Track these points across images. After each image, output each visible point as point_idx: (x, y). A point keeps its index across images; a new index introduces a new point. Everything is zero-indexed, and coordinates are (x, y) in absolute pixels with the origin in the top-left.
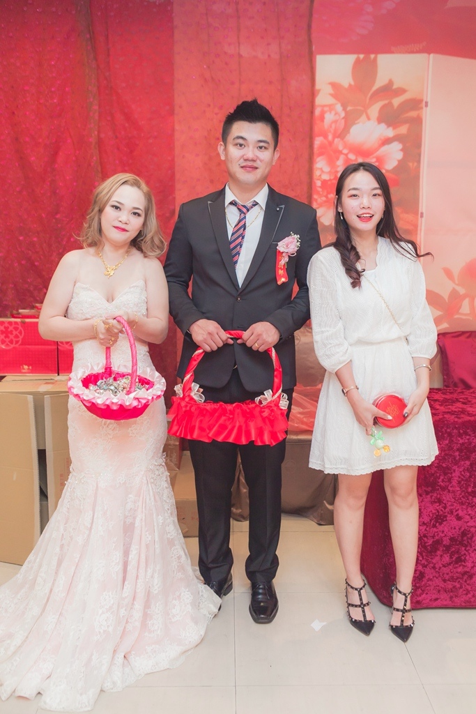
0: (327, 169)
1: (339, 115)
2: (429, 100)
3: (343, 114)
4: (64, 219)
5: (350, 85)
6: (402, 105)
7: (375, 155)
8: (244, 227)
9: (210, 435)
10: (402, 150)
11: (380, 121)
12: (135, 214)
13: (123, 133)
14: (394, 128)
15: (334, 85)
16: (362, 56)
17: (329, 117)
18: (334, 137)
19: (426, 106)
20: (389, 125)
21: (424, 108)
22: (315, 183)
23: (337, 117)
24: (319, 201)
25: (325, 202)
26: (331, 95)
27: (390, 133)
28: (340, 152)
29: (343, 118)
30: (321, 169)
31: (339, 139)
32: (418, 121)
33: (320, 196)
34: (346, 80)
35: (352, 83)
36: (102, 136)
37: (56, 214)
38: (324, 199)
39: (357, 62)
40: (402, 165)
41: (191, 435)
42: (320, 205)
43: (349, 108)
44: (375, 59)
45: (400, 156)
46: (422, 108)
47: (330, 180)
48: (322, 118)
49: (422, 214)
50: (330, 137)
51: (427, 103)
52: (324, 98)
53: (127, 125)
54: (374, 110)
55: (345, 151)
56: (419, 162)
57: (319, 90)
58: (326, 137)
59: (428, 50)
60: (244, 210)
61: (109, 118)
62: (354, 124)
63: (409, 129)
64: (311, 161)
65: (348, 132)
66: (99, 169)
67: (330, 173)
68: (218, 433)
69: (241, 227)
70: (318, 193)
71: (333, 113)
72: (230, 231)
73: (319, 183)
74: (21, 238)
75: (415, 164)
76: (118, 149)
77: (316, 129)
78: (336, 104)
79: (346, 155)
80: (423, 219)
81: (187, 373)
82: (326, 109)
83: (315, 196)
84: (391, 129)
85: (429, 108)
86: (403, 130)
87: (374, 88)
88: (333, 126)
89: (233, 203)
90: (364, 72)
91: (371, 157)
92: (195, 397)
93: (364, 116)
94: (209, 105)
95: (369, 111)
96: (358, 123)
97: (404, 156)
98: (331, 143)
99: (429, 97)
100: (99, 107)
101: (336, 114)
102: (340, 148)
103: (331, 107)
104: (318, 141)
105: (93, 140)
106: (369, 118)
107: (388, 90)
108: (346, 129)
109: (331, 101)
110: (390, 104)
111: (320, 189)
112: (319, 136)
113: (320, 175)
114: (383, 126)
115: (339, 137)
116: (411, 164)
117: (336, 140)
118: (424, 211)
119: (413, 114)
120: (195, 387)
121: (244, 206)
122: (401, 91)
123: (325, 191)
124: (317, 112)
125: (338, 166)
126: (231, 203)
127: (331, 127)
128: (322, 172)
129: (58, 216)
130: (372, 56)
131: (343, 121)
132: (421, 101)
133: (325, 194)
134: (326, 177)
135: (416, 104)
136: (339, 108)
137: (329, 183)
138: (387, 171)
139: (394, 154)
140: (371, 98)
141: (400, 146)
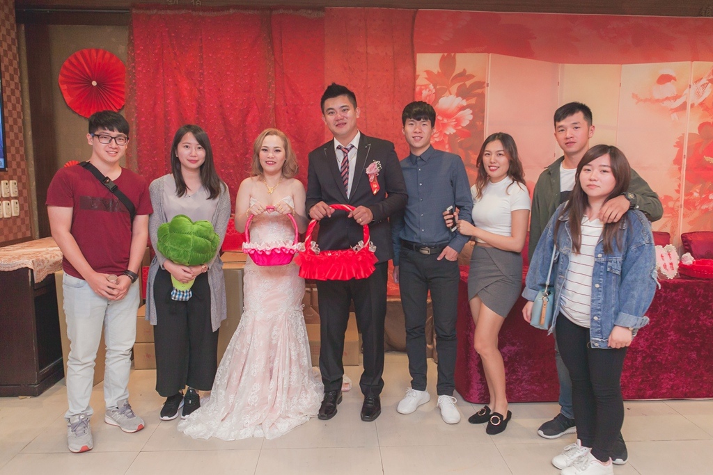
1: (432, 91)
2: (489, 82)
3: (434, 91)
5: (438, 72)
6: (472, 85)
7: (455, 117)
8: (347, 161)
9: (326, 276)
10: (472, 114)
11: (458, 95)
13: (291, 102)
14: (467, 100)
15: (428, 72)
16: (446, 54)
17: (425, 93)
19: (488, 86)
20: (463, 98)
23: (430, 93)
26: (426, 78)
27: (464, 103)
29: (434, 93)
32: (482, 97)
34: (436, 69)
35: (440, 71)
36: (277, 104)
39: (443, 57)
40: (472, 122)
41: (314, 277)
43: (438, 87)
44: (455, 56)
45: (471, 117)
46: (485, 87)
48: (420, 93)
51: (488, 84)
52: (421, 80)
53: (294, 97)
54: (454, 88)
56: (483, 121)
57: (419, 75)
59: (488, 51)
60: (347, 151)
61: (282, 93)
62: (441, 97)
63: (476, 101)
65: (438, 102)
68: (331, 275)
69: (346, 161)
71: (428, 90)
72: (340, 165)
74: (223, 170)
75: (481, 123)
76: (287, 112)
78: (430, 84)
81: (307, 236)
82: (423, 87)
84: (465, 100)
85: (489, 88)
86: (473, 101)
87: (454, 75)
88: (428, 98)
89: (339, 148)
90: (447, 64)
91: (453, 118)
92: (314, 250)
93: (448, 92)
95: (451, 89)
96: (444, 96)
97: (474, 118)
99: (489, 80)
100: (275, 86)
101: (430, 90)
103: (426, 87)
105: (271, 106)
106: (451, 94)
107: (463, 76)
108: (436, 101)
109: (426, 82)
110: (464, 84)
114: (460, 98)
116: (478, 123)
119: (479, 91)
120: (313, 244)
121: (346, 149)
122: (471, 76)
124: (417, 89)
126: (337, 148)
129: (247, 156)
130: (453, 54)
131: (434, 95)
132: (485, 82)
135: (482, 84)
136: (431, 87)
138: (462, 127)
139: (467, 116)
140: (452, 81)
141: (471, 111)
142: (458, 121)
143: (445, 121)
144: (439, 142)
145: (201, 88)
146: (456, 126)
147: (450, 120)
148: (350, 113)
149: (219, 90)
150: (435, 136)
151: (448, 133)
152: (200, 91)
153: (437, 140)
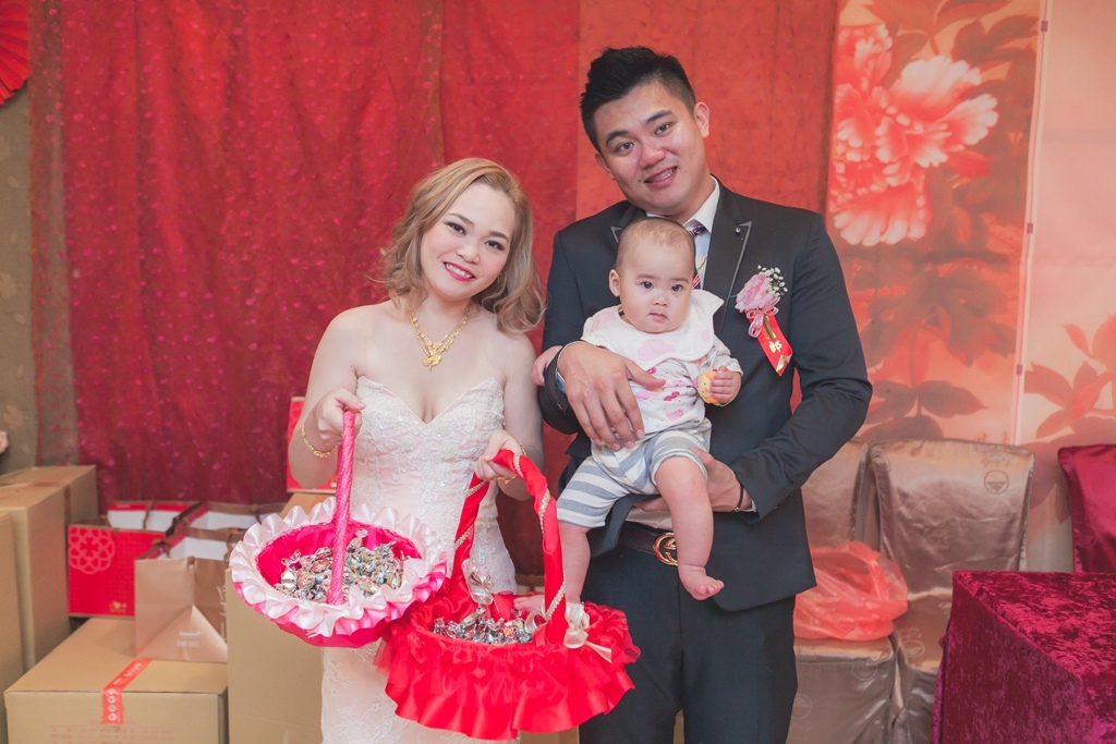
0: (856, 142)
1: (883, 45)
2: (1049, 19)
3: (889, 43)
4: (374, 228)
6: (995, 28)
7: (947, 117)
10: (995, 109)
11: (957, 55)
12: (492, 244)
13: (485, 73)
14: (982, 71)
17: (863, 48)
18: (872, 84)
19: (1044, 29)
20: (973, 64)
21: (1040, 33)
22: (834, 168)
23: (878, 49)
24: (841, 200)
25: (852, 202)
26: (869, 8)
27: (975, 77)
28: (883, 112)
29: (889, 50)
30: (846, 142)
31: (881, 88)
32: (1028, 58)
33: (843, 191)
36: (447, 78)
37: (361, 217)
38: (849, 196)
40: (995, 136)
42: (842, 208)
43: (901, 32)
45: (992, 119)
46: (1036, 33)
47: (862, 162)
48: (851, 50)
49: (1030, 226)
50: (865, 85)
51: (1045, 24)
52: (854, 13)
53: (493, 59)
54: (947, 36)
55: (892, 110)
56: (1027, 131)
58: (856, 83)
61: (460, 47)
62: (909, 60)
63: (1009, 71)
64: (827, 128)
65: (898, 75)
66: (440, 138)
67: (862, 150)
70: (838, 185)
71: (871, 40)
73: (840, 168)
74: (294, 261)
75: (1021, 135)
76: (475, 102)
77: (839, 69)
78: (879, 24)
79: (893, 117)
80: (1033, 236)
82: (858, 33)
83: (833, 192)
84: (976, 70)
85: (1047, 34)
86: (1000, 72)
88: (871, 64)
91: (940, 120)
93: (927, 48)
94: (644, 25)
95: (937, 38)
96: (917, 59)
97: (1000, 120)
98: (865, 96)
99: (1048, 13)
100: (443, 28)
101: (877, 41)
102: (883, 104)
103: (868, 30)
104: (842, 92)
105: (430, 85)
106: (936, 52)
108: (894, 71)
109: (867, 18)
110: (977, 25)
111: (842, 179)
112: (843, 82)
113: (844, 154)
114: (962, 65)
115: (879, 85)
116: (1012, 135)
117: (876, 90)
118: (1034, 221)
119: (1019, 43)
122: (999, 2)
123: (853, 182)
124: (842, 38)
125: (878, 137)
127: (866, 65)
128: (849, 147)
129: (362, 222)
131: (889, 55)
132: (1036, 19)
133: (852, 187)
134: (853, 157)
135: (1026, 25)
136: (882, 31)
137: (860, 167)
138: (968, 147)
139: (982, 115)
140: (940, 15)
141: (993, 102)
142: (956, 130)
143: (919, 129)
144: (899, 187)
145: (238, 31)
146: (947, 144)
147: (931, 128)
148: (680, 134)
149: (288, 36)
150: (887, 171)
151: (924, 163)
152: (233, 40)
153: (893, 182)
